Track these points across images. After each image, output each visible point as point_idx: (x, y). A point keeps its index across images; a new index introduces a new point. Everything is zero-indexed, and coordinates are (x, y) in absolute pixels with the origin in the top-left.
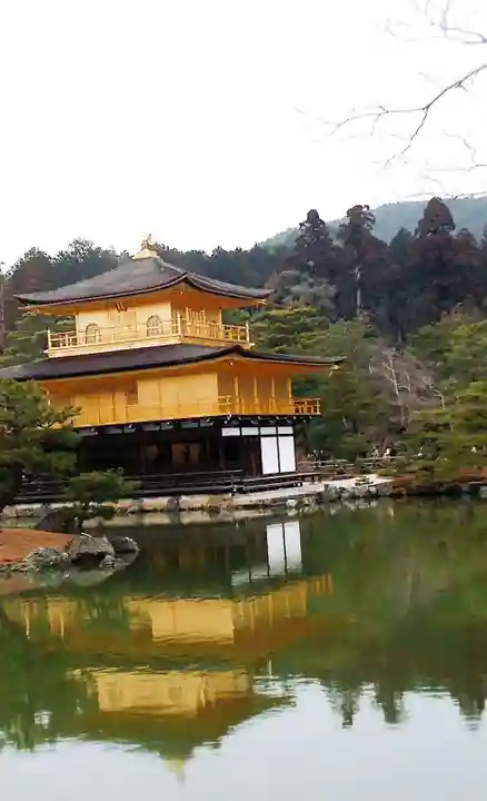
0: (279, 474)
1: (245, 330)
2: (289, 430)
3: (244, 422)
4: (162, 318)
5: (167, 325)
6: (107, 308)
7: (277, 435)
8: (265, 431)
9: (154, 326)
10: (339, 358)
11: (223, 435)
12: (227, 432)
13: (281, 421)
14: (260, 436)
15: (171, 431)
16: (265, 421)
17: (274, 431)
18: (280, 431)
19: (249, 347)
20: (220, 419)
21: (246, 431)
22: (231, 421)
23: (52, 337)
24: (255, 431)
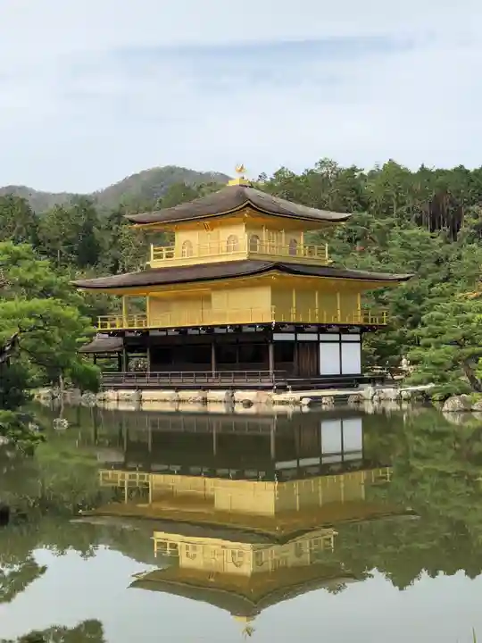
0: (341, 375)
1: (324, 249)
2: (357, 337)
3: (299, 328)
7: (340, 342)
8: (323, 337)
9: (232, 243)
10: (407, 275)
11: (275, 339)
12: (277, 337)
13: (344, 329)
14: (318, 342)
16: (322, 329)
17: (336, 337)
18: (344, 337)
19: (326, 264)
20: (269, 325)
21: (301, 337)
22: (279, 327)
23: (154, 250)
24: (313, 337)
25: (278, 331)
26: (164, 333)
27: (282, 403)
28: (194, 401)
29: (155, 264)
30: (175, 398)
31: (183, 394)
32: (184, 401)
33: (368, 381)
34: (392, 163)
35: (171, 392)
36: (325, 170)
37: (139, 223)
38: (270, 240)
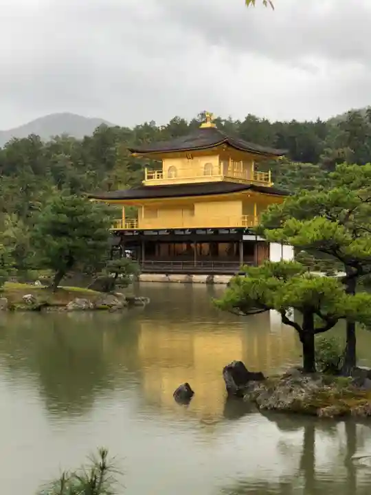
1: (268, 175)
4: (213, 165)
5: (216, 169)
6: (182, 157)
9: (208, 169)
11: (243, 239)
14: (270, 242)
15: (212, 234)
19: (270, 186)
21: (259, 238)
23: (148, 173)
25: (247, 233)
26: (156, 233)
29: (148, 183)
30: (166, 280)
31: (172, 277)
32: (172, 282)
34: (294, 120)
37: (137, 152)
38: (234, 167)
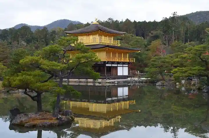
0: (123, 75)
1: (118, 42)
2: (127, 65)
3: (113, 63)
7: (123, 67)
8: (119, 65)
10: (140, 49)
11: (106, 66)
12: (107, 65)
13: (124, 63)
14: (117, 66)
16: (118, 63)
17: (122, 65)
18: (124, 65)
19: (119, 46)
20: (105, 62)
21: (113, 65)
22: (108, 63)
24: (116, 65)
25: (107, 63)
27: (108, 83)
28: (84, 82)
30: (79, 81)
32: (81, 82)
33: (130, 77)
35: (78, 79)
36: (110, 21)
38: (104, 39)
